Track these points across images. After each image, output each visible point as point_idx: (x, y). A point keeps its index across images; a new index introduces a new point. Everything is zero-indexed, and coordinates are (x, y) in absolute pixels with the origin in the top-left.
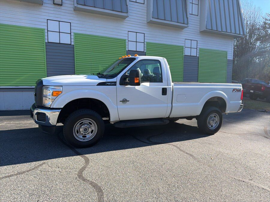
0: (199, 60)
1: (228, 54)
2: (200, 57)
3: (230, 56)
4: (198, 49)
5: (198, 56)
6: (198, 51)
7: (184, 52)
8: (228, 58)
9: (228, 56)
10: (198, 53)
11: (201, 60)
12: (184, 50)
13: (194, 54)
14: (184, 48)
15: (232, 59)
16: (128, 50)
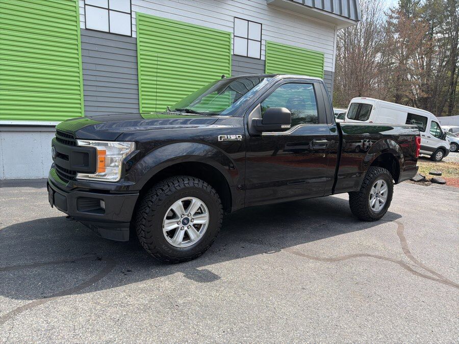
0: (267, 68)
1: (325, 60)
2: (268, 61)
3: (330, 65)
4: (263, 42)
5: (263, 58)
6: (263, 47)
7: (232, 48)
8: (325, 69)
9: (325, 64)
10: (263, 53)
11: (269, 68)
12: (232, 42)
13: (254, 52)
14: (232, 37)
15: (334, 71)
16: (86, 29)
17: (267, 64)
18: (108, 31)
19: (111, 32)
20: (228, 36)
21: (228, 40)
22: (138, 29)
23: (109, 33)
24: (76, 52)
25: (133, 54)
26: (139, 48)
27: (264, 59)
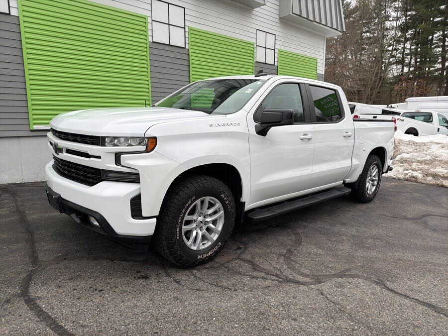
0: (279, 72)
1: (318, 64)
2: (280, 67)
3: (321, 69)
4: (276, 51)
6: (276, 55)
7: (255, 56)
8: (318, 72)
9: (318, 68)
10: (276, 60)
11: (281, 72)
12: (255, 51)
14: (255, 46)
15: (324, 73)
16: (153, 42)
17: (279, 69)
18: (168, 43)
19: (171, 44)
20: (252, 46)
21: (252, 49)
22: (190, 41)
23: (169, 45)
24: (145, 62)
25: (186, 63)
26: (191, 58)
27: (277, 65)
